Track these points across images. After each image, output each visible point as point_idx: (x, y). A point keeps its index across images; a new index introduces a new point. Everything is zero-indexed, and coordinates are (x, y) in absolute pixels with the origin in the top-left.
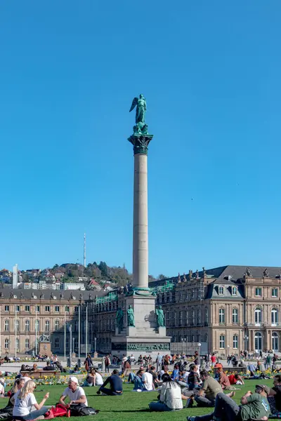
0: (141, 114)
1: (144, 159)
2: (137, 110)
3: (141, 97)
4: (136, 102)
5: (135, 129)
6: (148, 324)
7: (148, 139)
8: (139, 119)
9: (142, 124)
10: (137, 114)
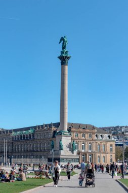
0: (65, 45)
1: (67, 67)
2: (63, 43)
3: (65, 37)
4: (62, 39)
5: (62, 53)
6: (68, 149)
7: (69, 58)
8: (64, 48)
9: (66, 51)
10: (63, 45)
